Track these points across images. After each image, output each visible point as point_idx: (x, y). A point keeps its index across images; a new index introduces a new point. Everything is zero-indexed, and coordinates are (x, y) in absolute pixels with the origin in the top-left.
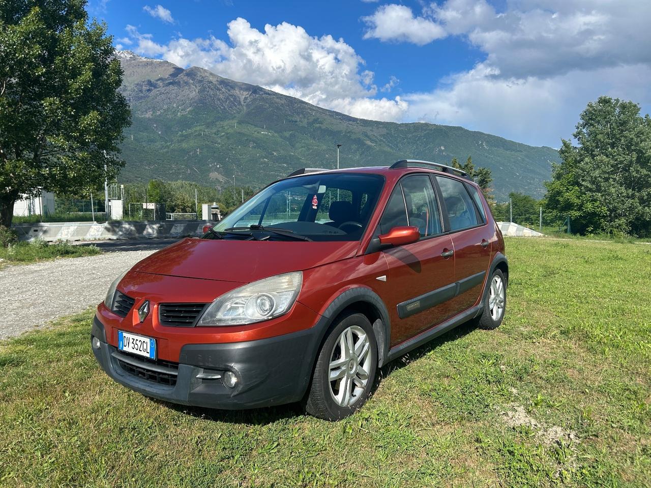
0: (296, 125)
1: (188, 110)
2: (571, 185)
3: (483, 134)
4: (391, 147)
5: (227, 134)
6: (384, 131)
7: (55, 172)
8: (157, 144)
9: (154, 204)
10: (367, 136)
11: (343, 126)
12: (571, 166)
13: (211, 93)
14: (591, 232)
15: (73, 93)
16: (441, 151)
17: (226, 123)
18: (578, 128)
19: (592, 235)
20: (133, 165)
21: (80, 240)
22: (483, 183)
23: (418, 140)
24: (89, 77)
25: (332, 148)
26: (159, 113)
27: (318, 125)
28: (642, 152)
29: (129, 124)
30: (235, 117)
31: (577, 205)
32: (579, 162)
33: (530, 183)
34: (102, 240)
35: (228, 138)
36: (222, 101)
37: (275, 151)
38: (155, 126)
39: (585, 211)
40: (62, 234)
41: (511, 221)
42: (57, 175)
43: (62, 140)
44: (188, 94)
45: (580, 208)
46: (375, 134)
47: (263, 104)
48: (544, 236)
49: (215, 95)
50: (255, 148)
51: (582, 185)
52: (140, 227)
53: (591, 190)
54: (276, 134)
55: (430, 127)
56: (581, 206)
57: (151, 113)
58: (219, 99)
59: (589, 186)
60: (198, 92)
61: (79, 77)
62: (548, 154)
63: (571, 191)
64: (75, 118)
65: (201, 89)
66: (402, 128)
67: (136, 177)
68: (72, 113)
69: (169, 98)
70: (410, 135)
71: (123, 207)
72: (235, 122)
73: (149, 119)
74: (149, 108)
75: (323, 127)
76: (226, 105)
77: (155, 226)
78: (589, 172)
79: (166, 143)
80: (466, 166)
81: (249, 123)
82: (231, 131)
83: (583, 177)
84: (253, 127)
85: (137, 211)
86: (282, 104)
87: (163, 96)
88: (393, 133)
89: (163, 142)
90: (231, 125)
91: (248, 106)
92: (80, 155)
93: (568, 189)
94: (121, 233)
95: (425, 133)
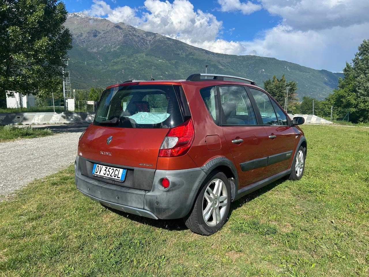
0: (179, 56)
1: (117, 47)
2: (351, 92)
3: (287, 62)
4: (234, 70)
5: (139, 61)
6: (230, 60)
7: (18, 79)
8: (100, 67)
9: (93, 101)
10: (219, 63)
11: (206, 57)
13: (131, 37)
14: (361, 122)
15: (30, 24)
16: (262, 72)
17: (138, 55)
18: (356, 56)
19: (362, 123)
20: (86, 79)
21: (46, 124)
22: (292, 90)
23: (249, 66)
24: (42, 14)
25: (200, 70)
26: (101, 49)
27: (191, 56)
29: (71, 47)
30: (144, 51)
31: (355, 104)
32: (356, 77)
33: (314, 91)
34: (60, 124)
35: (140, 64)
36: (137, 42)
37: (166, 71)
38: (99, 56)
39: (359, 108)
40: (35, 120)
41: (313, 114)
42: (20, 81)
43: (22, 57)
44: (117, 38)
45: (356, 106)
46: (224, 62)
47: (160, 44)
48: (333, 124)
49: (133, 39)
50: (155, 69)
51: (358, 92)
52: (84, 116)
53: (363, 95)
54: (167, 62)
55: (257, 58)
56: (357, 105)
57: (96, 49)
58: (135, 41)
59: (363, 92)
60: (123, 37)
61: (34, 13)
63: (350, 95)
64: (31, 42)
65: (124, 35)
66: (240, 58)
67: (88, 86)
68: (29, 38)
69: (107, 41)
70: (245, 63)
71: (75, 103)
72: (143, 55)
73: (95, 53)
74: (95, 46)
75: (195, 57)
76: (139, 44)
77: (93, 115)
78: (363, 83)
79: (105, 66)
80: (282, 80)
81: (152, 55)
82: (141, 59)
83: (359, 87)
84: (154, 57)
85: (83, 106)
86: (171, 44)
87: (103, 39)
88: (235, 61)
89: (103, 66)
90: (142, 56)
91: (151, 45)
92: (36, 67)
93: (349, 94)
94: (72, 119)
95: (253, 61)
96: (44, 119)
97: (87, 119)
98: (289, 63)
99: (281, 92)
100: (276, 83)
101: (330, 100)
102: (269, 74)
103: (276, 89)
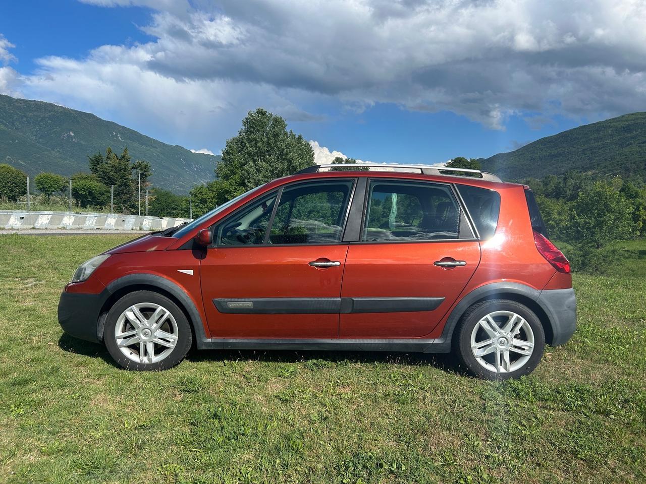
2: (238, 186)
3: (117, 125)
4: (5, 125)
12: (237, 168)
16: (69, 137)
18: (240, 133)
22: (143, 176)
23: (40, 121)
28: (291, 162)
32: (244, 165)
33: (166, 180)
41: (191, 217)
51: (249, 186)
62: (181, 153)
63: (238, 191)
66: (19, 104)
70: (31, 114)
78: (253, 174)
80: (123, 157)
83: (249, 179)
93: (236, 189)
95: (50, 114)
98: (120, 126)
99: (125, 178)
100: (114, 161)
101: (197, 196)
102: (83, 143)
103: (115, 172)
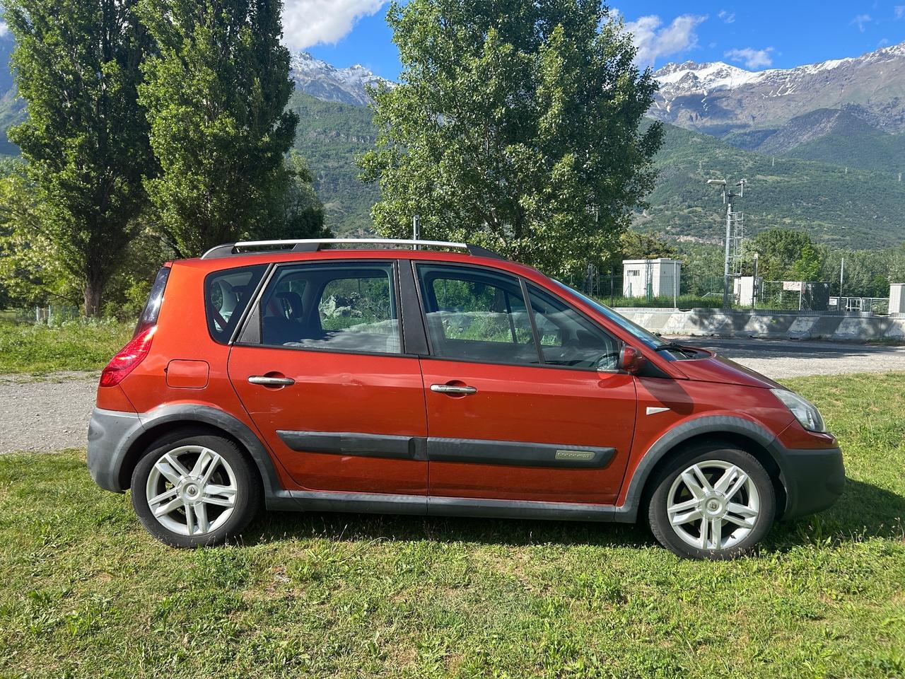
9: (800, 283)
77: (765, 319)
85: (774, 294)
94: (712, 327)
96: (652, 321)
97: (747, 328)
